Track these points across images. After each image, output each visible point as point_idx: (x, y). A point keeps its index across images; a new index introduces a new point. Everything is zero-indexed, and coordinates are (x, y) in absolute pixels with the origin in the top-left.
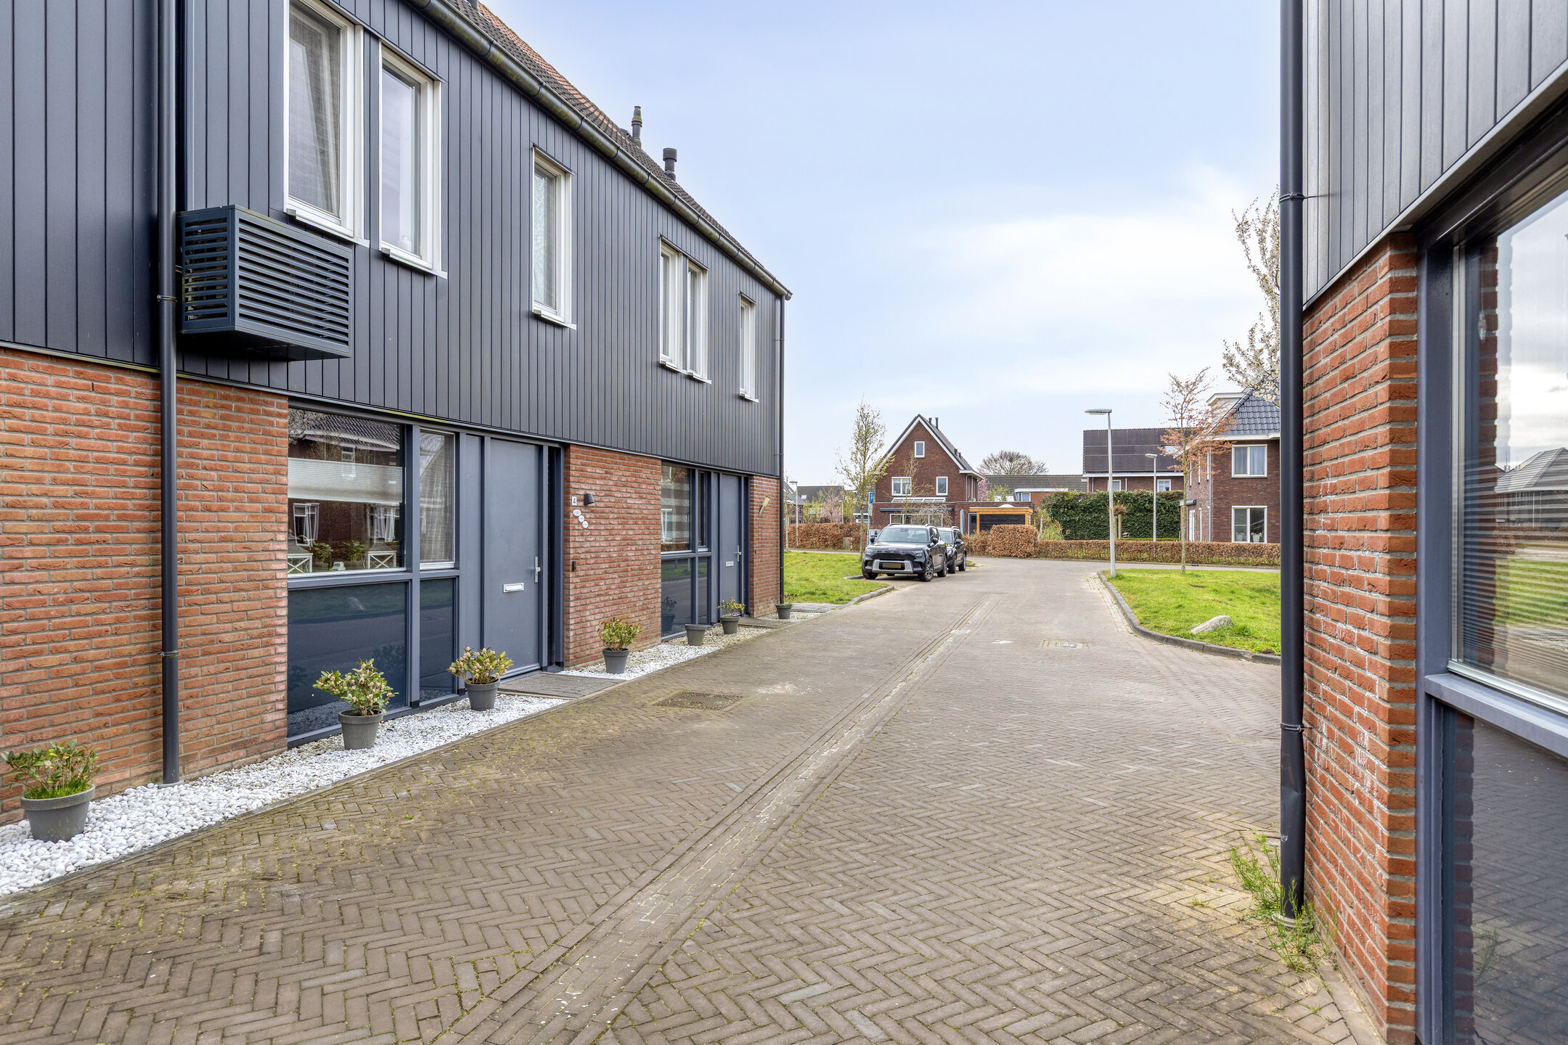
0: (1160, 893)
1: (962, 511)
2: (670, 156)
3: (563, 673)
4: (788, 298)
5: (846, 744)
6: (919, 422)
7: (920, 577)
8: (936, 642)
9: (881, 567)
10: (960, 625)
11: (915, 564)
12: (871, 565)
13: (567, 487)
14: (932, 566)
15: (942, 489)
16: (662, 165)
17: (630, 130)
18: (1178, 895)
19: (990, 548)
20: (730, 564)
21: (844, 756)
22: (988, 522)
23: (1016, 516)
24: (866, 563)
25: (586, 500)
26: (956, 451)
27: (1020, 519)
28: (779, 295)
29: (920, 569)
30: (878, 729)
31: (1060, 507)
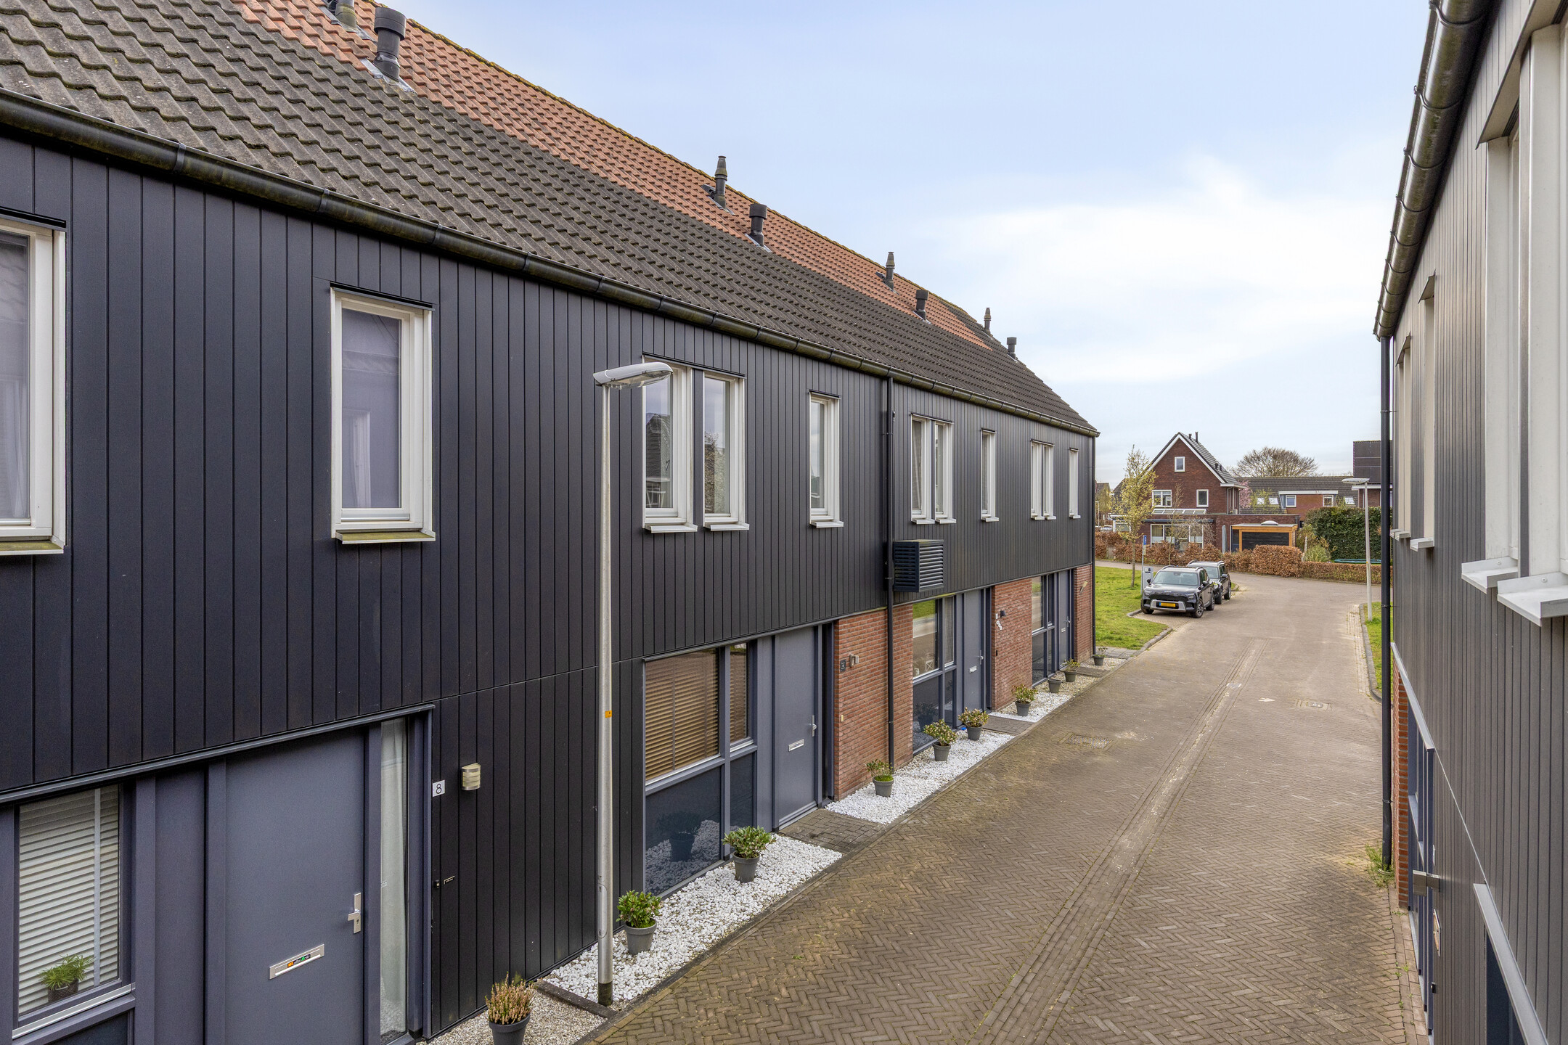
0: (1336, 859)
1: (1224, 527)
2: (1012, 342)
3: (993, 714)
4: (1097, 436)
5: (1179, 776)
6: (1179, 439)
7: (1191, 614)
8: (1218, 697)
9: (1158, 605)
10: (1232, 677)
11: (1187, 605)
12: (1149, 603)
13: (994, 609)
14: (1202, 605)
15: (1203, 501)
16: (1007, 347)
17: (982, 323)
18: (1342, 860)
19: (1253, 566)
20: (1064, 630)
21: (1182, 784)
22: (1252, 540)
23: (1280, 534)
24: (1145, 601)
25: (1002, 614)
26: (1216, 465)
27: (1282, 539)
28: (1091, 434)
29: (1192, 608)
30: (1195, 768)
31: (1327, 522)
